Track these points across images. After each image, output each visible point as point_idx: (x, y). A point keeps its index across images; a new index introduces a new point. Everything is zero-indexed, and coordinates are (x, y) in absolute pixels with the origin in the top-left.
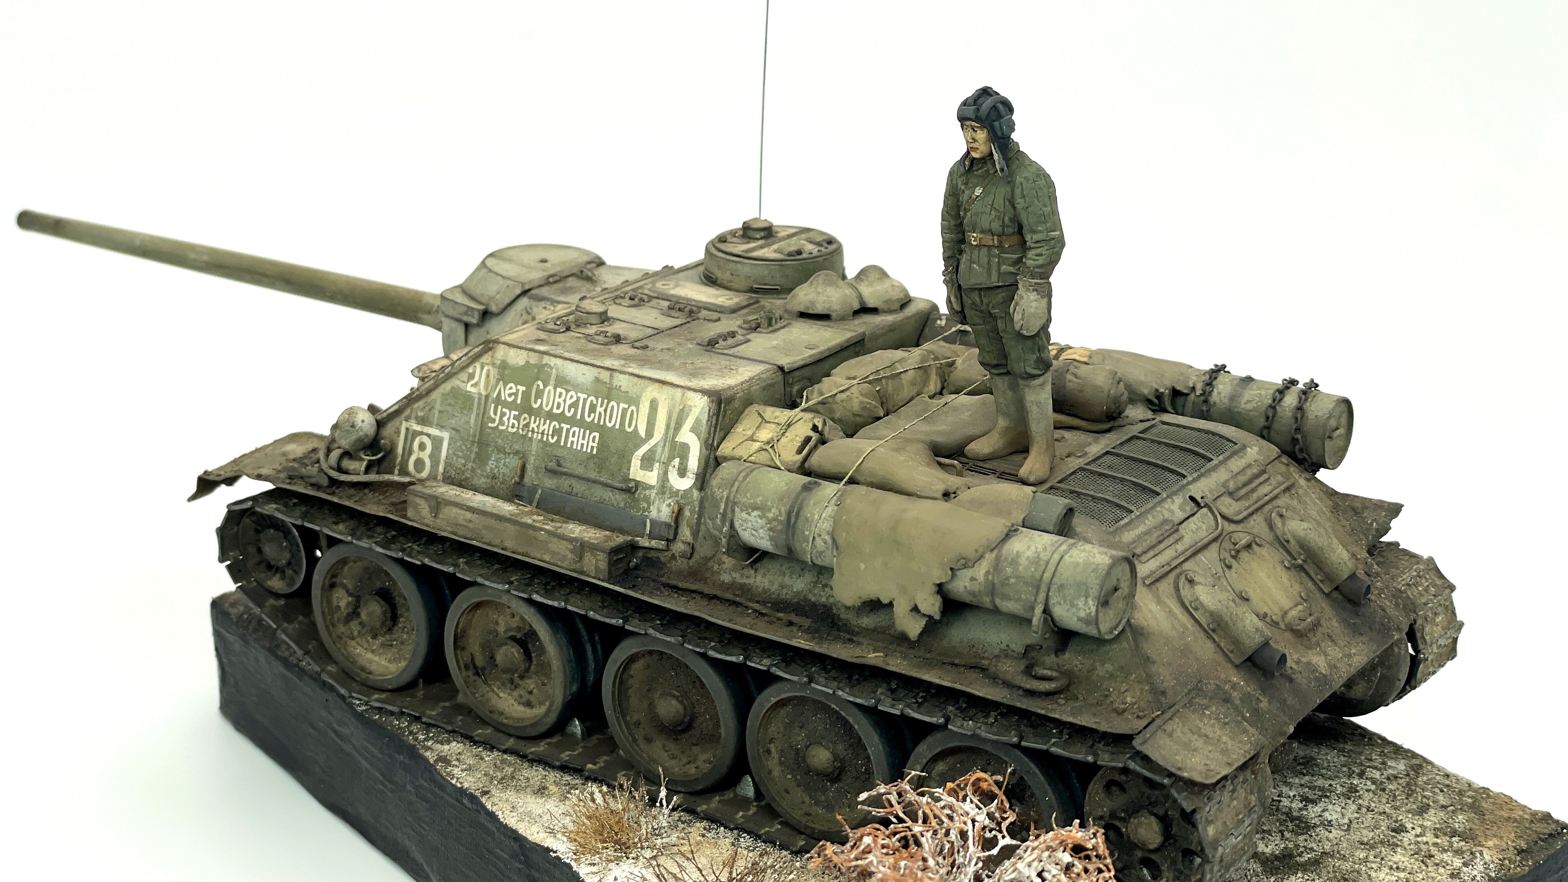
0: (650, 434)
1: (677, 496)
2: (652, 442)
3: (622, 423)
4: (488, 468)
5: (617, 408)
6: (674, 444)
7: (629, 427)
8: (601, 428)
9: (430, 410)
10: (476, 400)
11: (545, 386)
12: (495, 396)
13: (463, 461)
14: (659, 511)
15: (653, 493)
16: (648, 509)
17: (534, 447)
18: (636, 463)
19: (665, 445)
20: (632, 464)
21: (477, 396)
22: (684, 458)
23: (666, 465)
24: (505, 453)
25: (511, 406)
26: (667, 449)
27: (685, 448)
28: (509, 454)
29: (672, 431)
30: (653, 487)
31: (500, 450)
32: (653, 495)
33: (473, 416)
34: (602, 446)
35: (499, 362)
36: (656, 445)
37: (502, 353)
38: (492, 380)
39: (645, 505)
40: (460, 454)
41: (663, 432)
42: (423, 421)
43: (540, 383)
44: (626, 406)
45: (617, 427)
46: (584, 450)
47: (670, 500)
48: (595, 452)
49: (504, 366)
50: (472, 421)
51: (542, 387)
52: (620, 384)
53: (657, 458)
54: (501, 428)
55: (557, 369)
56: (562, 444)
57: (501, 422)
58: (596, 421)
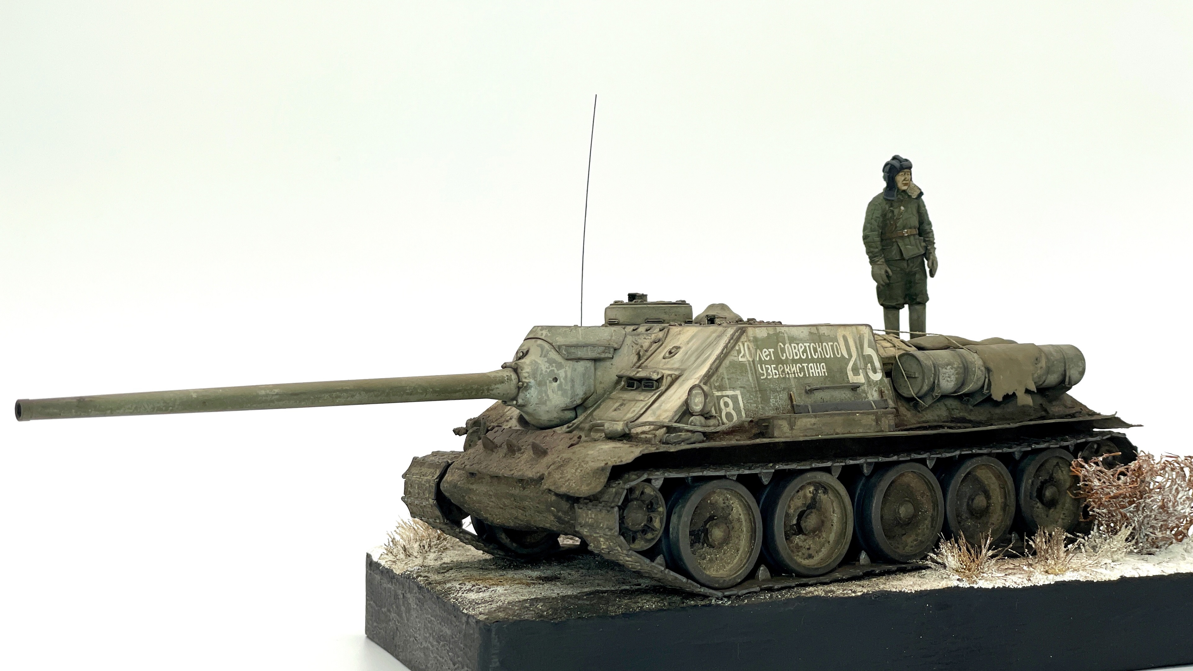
0: (850, 356)
1: (877, 384)
2: (853, 359)
3: (834, 354)
4: (772, 404)
5: (828, 345)
6: (863, 356)
7: (838, 354)
8: (824, 360)
9: (722, 380)
10: (748, 365)
11: (784, 345)
12: (758, 360)
13: (755, 405)
14: (873, 396)
15: (865, 387)
16: (866, 397)
17: (793, 382)
18: (850, 374)
19: (860, 359)
20: (849, 375)
21: (747, 363)
22: (872, 363)
23: (865, 369)
24: (777, 392)
25: (770, 362)
26: (862, 360)
27: (870, 357)
28: (780, 391)
29: (860, 350)
30: (863, 384)
31: (774, 391)
32: (866, 388)
33: (750, 375)
34: (829, 370)
35: (752, 338)
36: (856, 360)
37: (751, 333)
38: (753, 351)
39: (864, 395)
40: (752, 401)
41: (856, 352)
42: (721, 388)
43: (781, 344)
44: (832, 344)
45: (832, 356)
46: (821, 375)
47: (875, 388)
48: (826, 375)
49: (756, 340)
50: (751, 379)
51: (782, 346)
52: (823, 332)
53: (859, 367)
54: (769, 377)
55: (787, 333)
56: (807, 376)
57: (768, 374)
58: (820, 357)
